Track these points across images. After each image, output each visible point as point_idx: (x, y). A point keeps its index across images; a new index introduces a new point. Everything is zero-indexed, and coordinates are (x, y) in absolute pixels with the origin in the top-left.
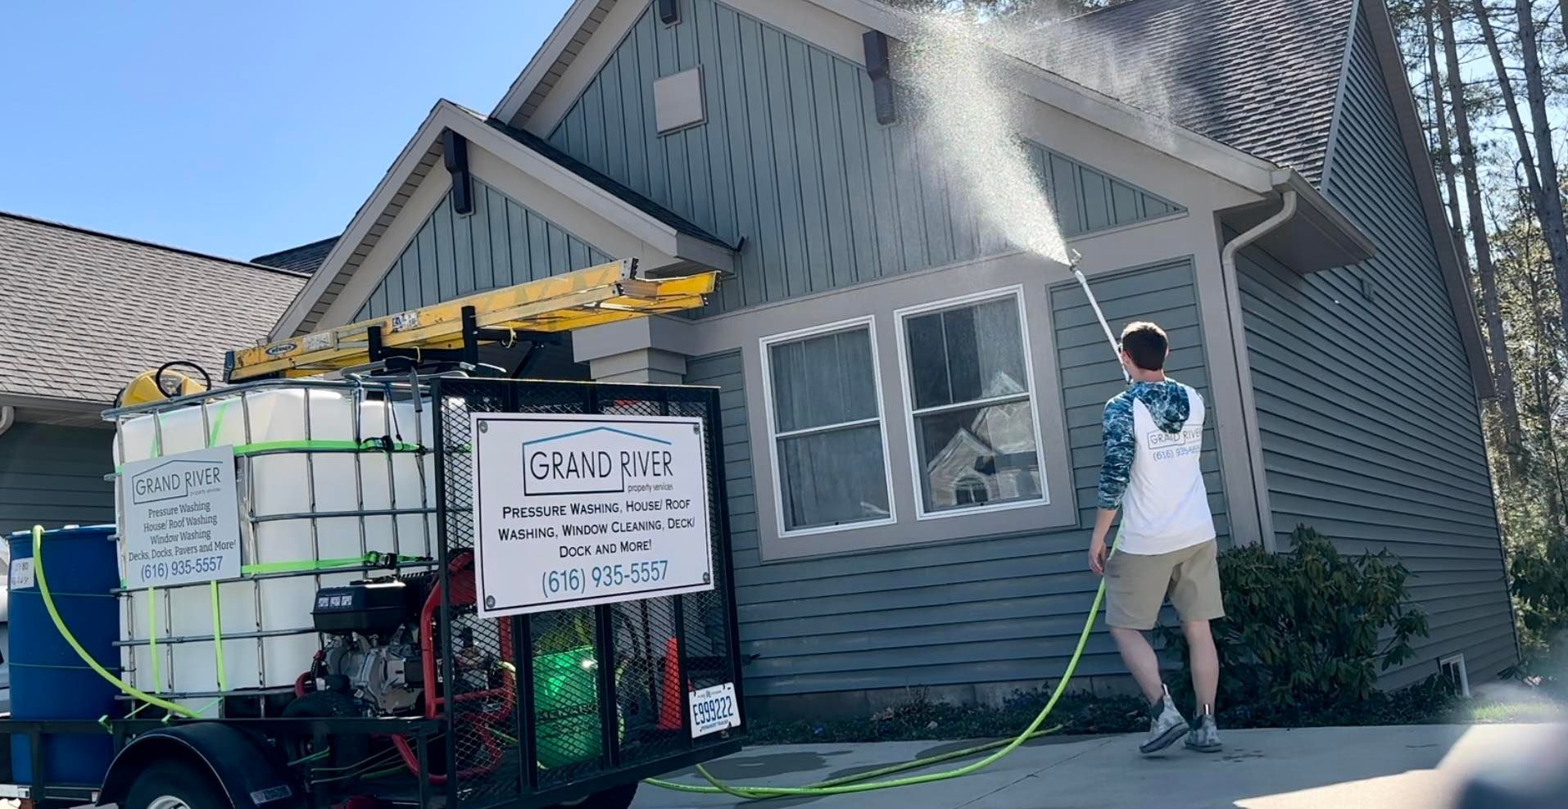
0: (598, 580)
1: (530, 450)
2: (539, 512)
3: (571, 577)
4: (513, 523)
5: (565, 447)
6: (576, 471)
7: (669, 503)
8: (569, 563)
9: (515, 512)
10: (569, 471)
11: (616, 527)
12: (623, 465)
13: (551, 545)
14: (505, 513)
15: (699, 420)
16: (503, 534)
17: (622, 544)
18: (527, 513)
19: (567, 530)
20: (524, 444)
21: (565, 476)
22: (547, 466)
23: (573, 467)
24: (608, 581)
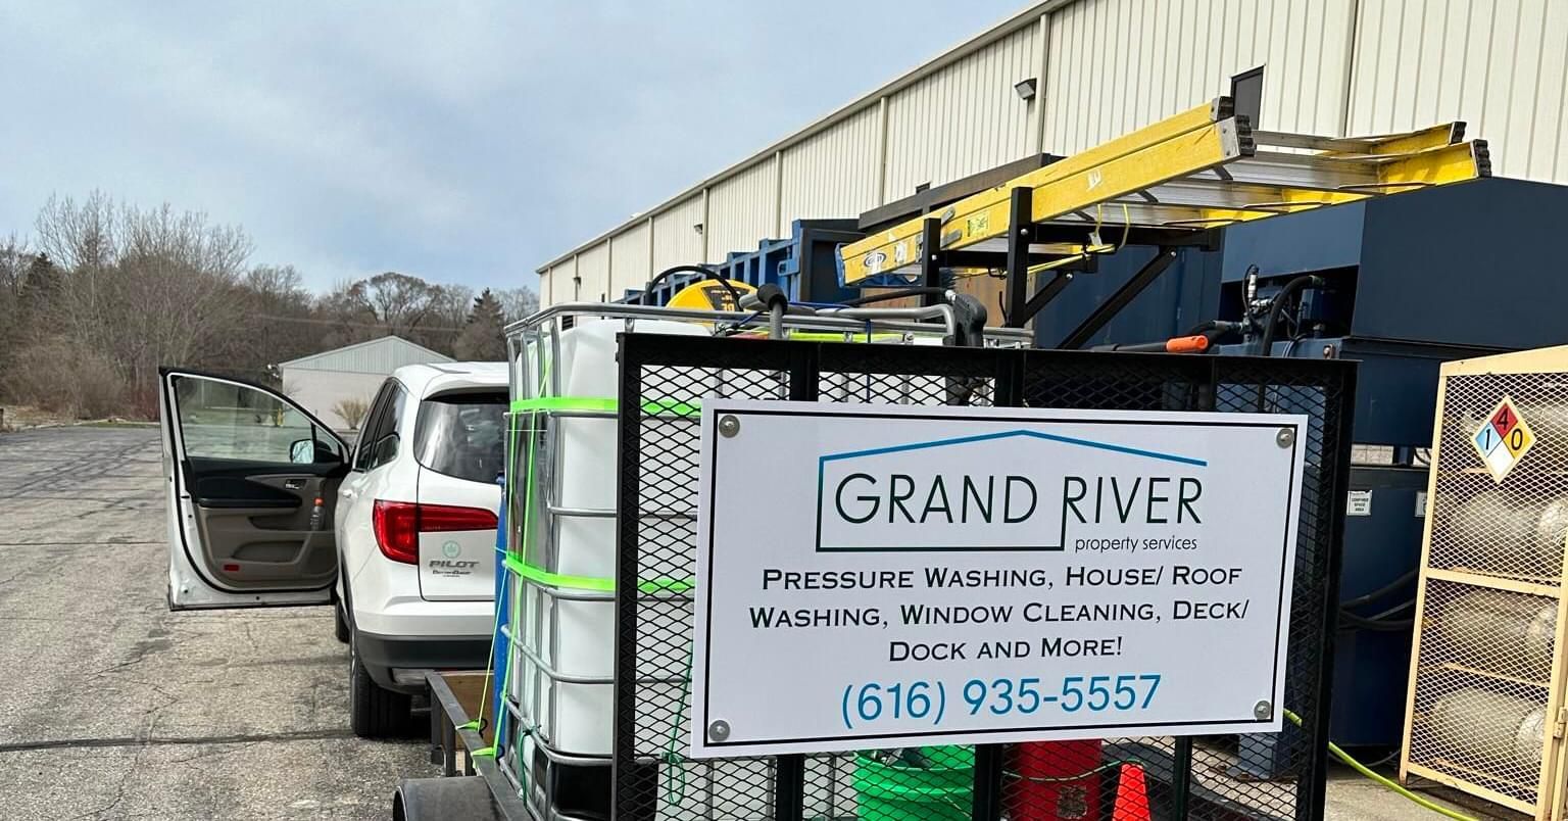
0: (978, 702)
1: (835, 472)
2: (849, 580)
3: (911, 698)
4: (781, 598)
5: (922, 468)
6: (946, 509)
7: (1181, 574)
8: (908, 673)
9: (791, 580)
10: (928, 509)
11: (1033, 612)
12: (1067, 501)
13: (875, 640)
14: (766, 579)
15: (1301, 420)
16: (760, 618)
17: (1045, 642)
18: (820, 581)
19: (911, 615)
20: (823, 459)
21: (917, 517)
22: (877, 499)
23: (938, 502)
24: (1002, 704)
